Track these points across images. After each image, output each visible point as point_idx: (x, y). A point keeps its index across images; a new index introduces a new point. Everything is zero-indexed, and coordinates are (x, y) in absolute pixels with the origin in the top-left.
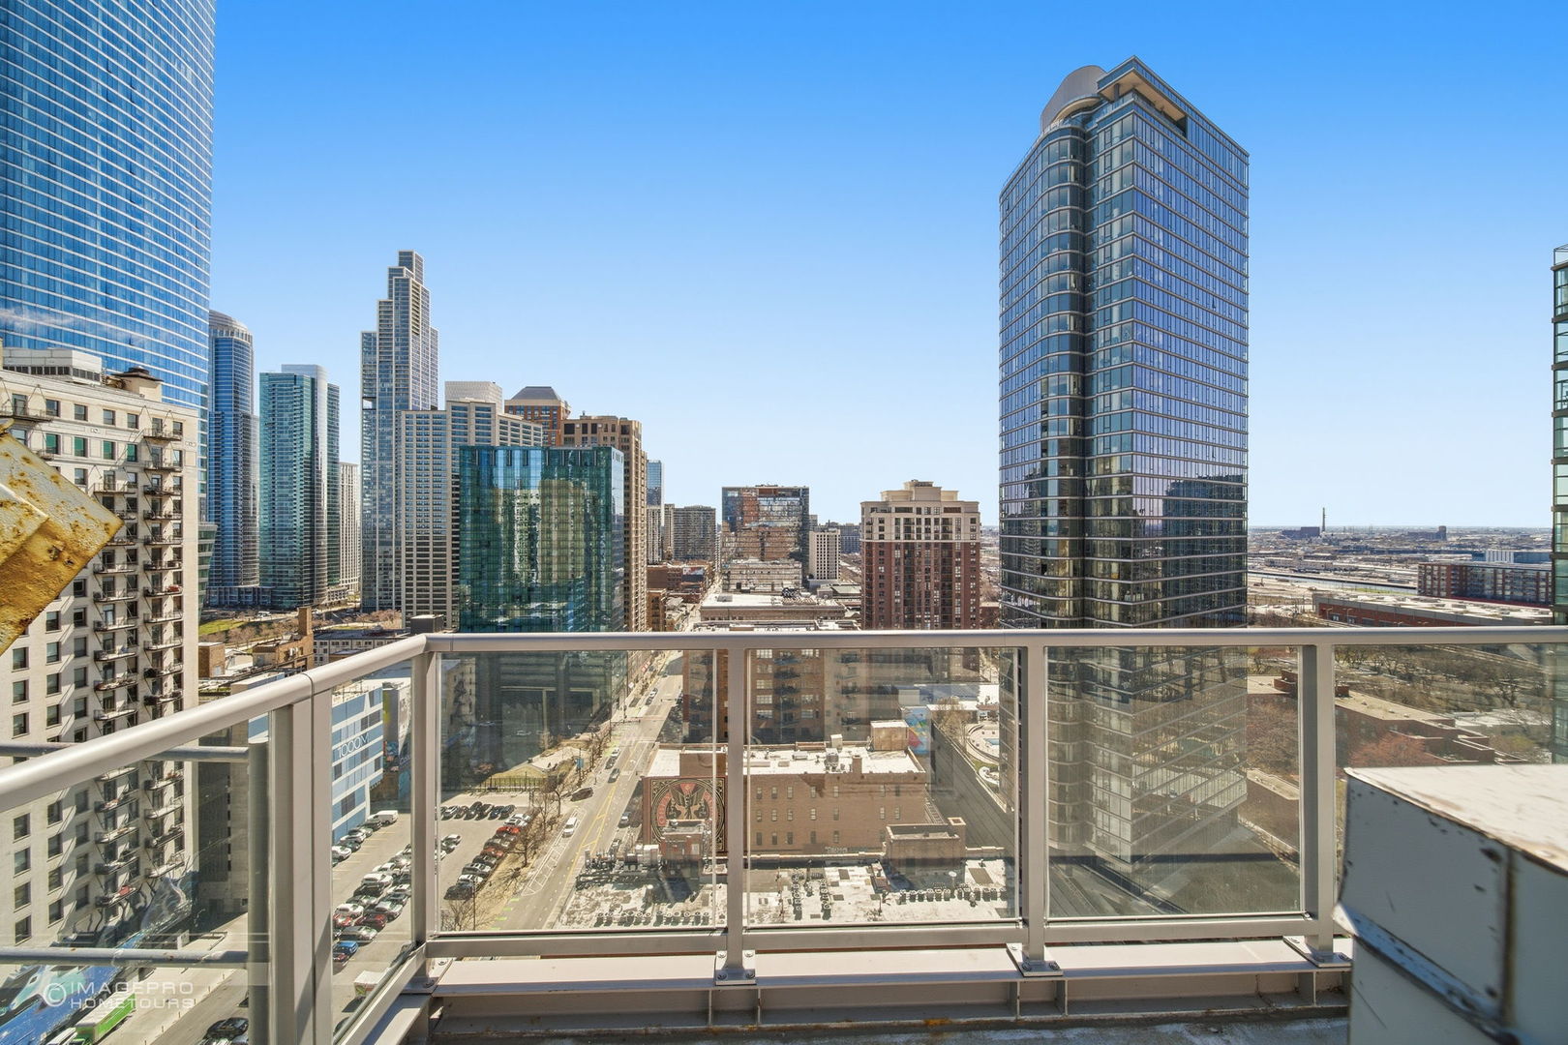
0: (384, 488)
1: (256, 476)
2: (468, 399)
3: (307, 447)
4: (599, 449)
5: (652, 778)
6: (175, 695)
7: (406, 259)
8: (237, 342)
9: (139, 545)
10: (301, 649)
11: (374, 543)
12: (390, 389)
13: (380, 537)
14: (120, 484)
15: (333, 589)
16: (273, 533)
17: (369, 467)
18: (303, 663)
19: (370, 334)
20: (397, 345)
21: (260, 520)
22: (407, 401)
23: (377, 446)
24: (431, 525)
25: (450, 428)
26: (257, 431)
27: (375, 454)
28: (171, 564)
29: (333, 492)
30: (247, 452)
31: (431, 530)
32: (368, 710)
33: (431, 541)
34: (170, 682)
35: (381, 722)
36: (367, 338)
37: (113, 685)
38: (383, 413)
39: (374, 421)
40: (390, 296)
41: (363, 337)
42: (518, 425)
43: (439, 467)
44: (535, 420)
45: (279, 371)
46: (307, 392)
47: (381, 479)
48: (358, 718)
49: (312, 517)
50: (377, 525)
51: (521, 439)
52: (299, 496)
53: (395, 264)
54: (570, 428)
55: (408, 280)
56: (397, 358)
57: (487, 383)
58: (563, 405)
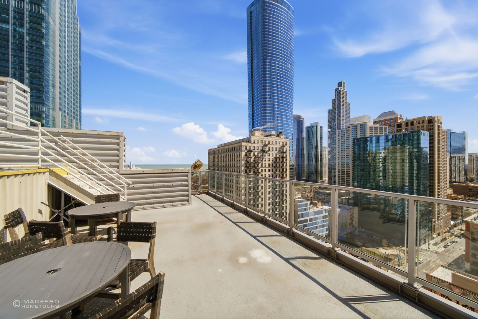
0: (334, 153)
1: (305, 152)
2: (357, 123)
3: (315, 143)
4: (412, 132)
5: (432, 276)
6: (286, 199)
7: (340, 84)
8: (302, 120)
9: (280, 168)
10: (311, 195)
11: (331, 169)
12: (335, 124)
13: (333, 167)
14: (278, 156)
15: (321, 181)
16: (309, 165)
17: (330, 147)
18: (311, 198)
19: (330, 110)
20: (337, 111)
21: (306, 163)
22: (340, 127)
23: (332, 141)
24: (345, 164)
25: (351, 133)
26: (305, 141)
27: (331, 143)
28: (285, 172)
29: (321, 155)
30: (303, 146)
31: (345, 165)
32: (324, 214)
33: (346, 169)
34: (285, 196)
35: (328, 219)
36: (329, 111)
37: (277, 195)
38: (334, 131)
39: (331, 134)
40: (335, 97)
41: (328, 111)
42: (377, 128)
43: (348, 146)
44: (385, 125)
45: (309, 125)
46: (315, 129)
47: (333, 151)
48: (322, 215)
49: (317, 162)
50: (332, 164)
51: (378, 133)
52: (314, 156)
53: (337, 87)
54: (399, 125)
55: (340, 90)
56: (337, 115)
57: (365, 116)
58: (399, 116)
